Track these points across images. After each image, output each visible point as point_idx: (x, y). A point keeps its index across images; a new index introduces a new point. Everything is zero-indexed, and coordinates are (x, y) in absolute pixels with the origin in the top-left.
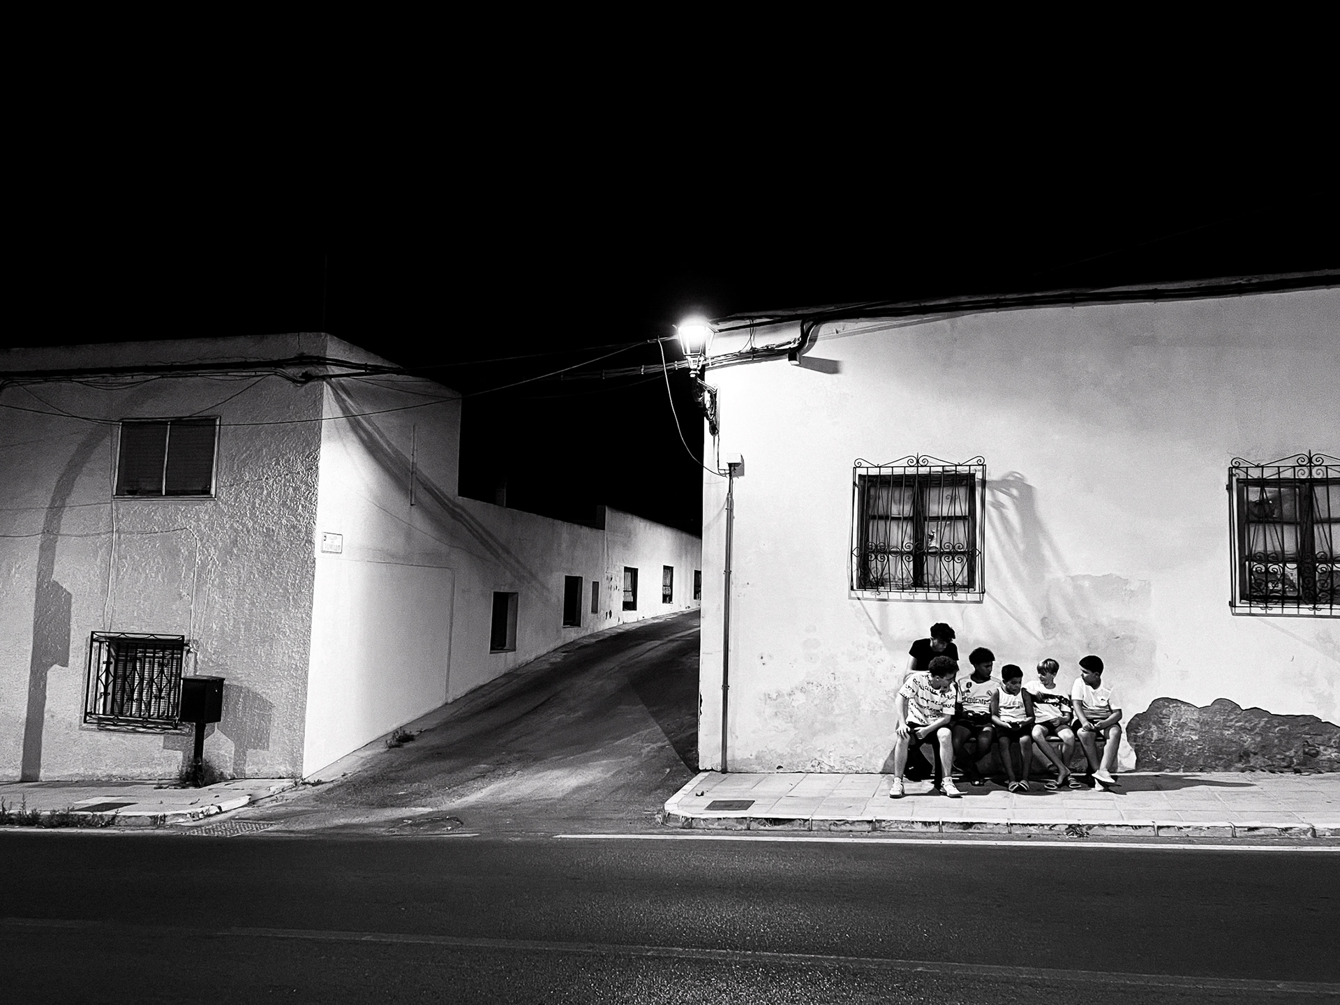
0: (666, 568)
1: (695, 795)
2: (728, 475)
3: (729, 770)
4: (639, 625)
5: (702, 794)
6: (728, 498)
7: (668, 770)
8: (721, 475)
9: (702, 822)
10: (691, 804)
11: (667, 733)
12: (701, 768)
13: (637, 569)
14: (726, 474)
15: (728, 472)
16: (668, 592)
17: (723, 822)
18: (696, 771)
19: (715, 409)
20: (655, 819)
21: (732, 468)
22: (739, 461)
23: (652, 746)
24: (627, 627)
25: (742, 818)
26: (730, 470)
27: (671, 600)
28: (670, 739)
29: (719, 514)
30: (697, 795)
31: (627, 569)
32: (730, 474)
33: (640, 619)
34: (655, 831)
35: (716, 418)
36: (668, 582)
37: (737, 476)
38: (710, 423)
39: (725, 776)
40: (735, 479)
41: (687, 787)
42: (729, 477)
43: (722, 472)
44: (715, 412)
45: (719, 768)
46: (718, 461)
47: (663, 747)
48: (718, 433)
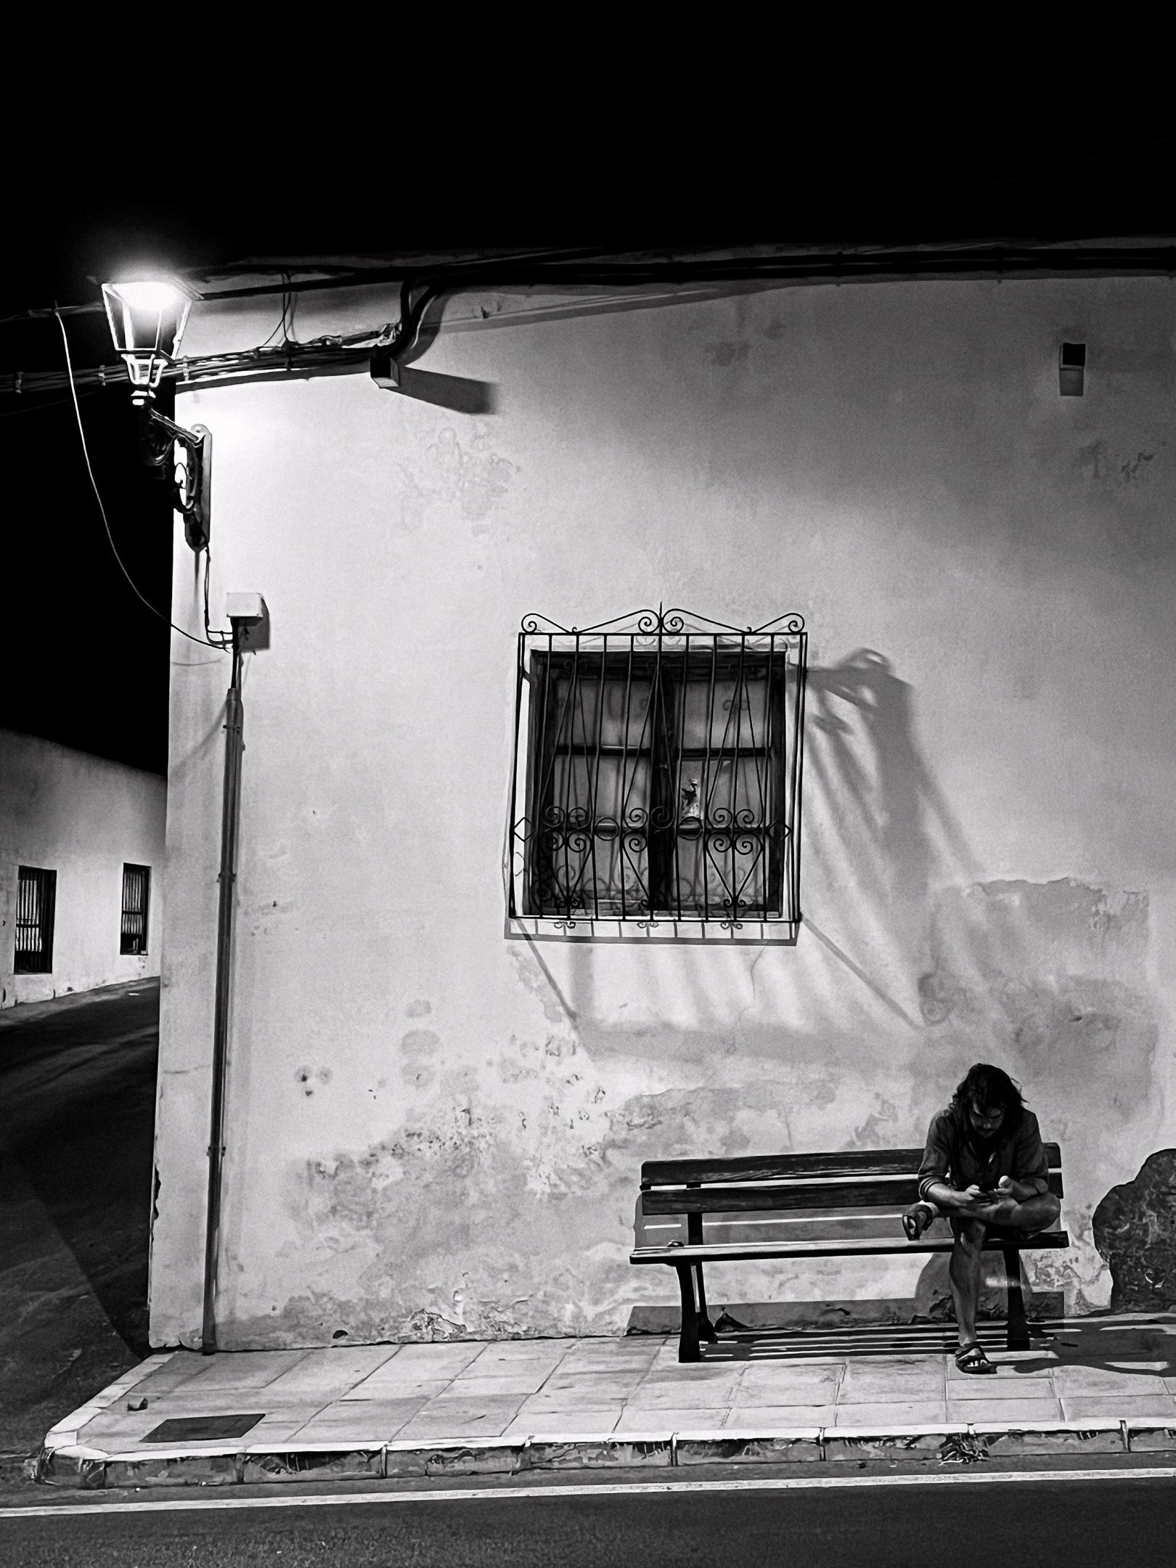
0: (129, 868)
1: (124, 1409)
2: (229, 646)
3: (222, 1346)
4: (55, 1008)
5: (143, 1406)
6: (228, 702)
7: (77, 1353)
8: (213, 644)
9: (130, 1473)
10: (114, 1430)
11: (87, 1265)
12: (153, 1343)
13: (55, 872)
14: (224, 642)
15: (230, 637)
16: (135, 928)
17: (180, 1468)
18: (143, 1351)
19: (200, 484)
20: (21, 1470)
21: (241, 629)
22: (255, 611)
23: (46, 1296)
24: (25, 1014)
25: (225, 1456)
26: (235, 633)
27: (142, 947)
28: (91, 1278)
29: (209, 738)
30: (130, 1408)
31: (25, 873)
32: (235, 642)
33: (62, 992)
34: (15, 1499)
35: (200, 509)
36: (137, 904)
37: (253, 649)
38: (186, 519)
39: (209, 1359)
40: (246, 656)
41: (113, 1391)
42: (231, 651)
43: (218, 638)
44: (199, 492)
45: (198, 1343)
46: (206, 612)
47: (71, 1300)
48: (206, 543)
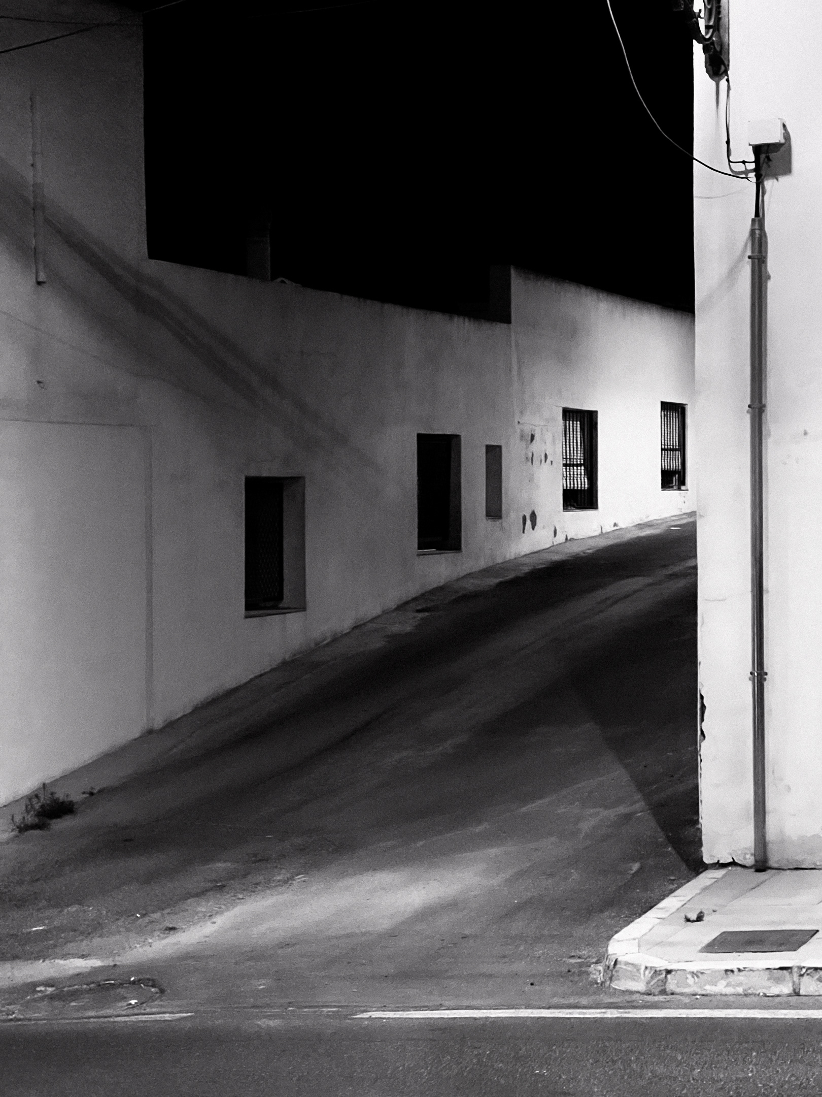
0: (666, 407)
1: (683, 920)
2: (752, 175)
3: (772, 863)
4: (603, 543)
5: (700, 918)
6: (752, 232)
7: (636, 867)
8: (736, 175)
9: (690, 980)
10: (671, 940)
11: (642, 784)
12: (707, 860)
13: (596, 412)
14: (746, 172)
15: (753, 166)
16: (675, 464)
17: (741, 978)
18: (697, 866)
19: (719, 12)
20: (588, 974)
21: (763, 157)
22: (775, 137)
23: (605, 813)
24: (575, 549)
25: (782, 969)
26: (757, 161)
27: (682, 482)
28: (647, 797)
29: (733, 273)
30: (688, 920)
31: (569, 414)
32: (758, 171)
33: (608, 528)
34: (584, 1001)
35: (720, 37)
36: (675, 442)
37: (775, 176)
38: (705, 50)
39: (762, 876)
40: (769, 184)
41: (671, 903)
42: (754, 180)
43: (740, 168)
44: (718, 20)
45: (750, 860)
46: (728, 142)
47: (628, 817)
48: (726, 72)
